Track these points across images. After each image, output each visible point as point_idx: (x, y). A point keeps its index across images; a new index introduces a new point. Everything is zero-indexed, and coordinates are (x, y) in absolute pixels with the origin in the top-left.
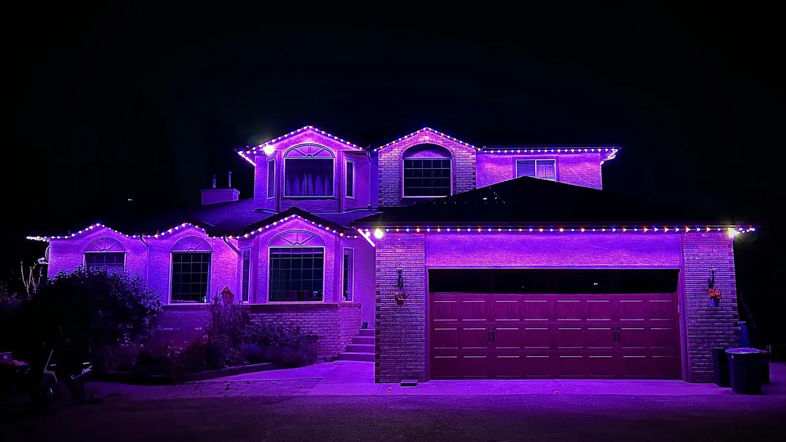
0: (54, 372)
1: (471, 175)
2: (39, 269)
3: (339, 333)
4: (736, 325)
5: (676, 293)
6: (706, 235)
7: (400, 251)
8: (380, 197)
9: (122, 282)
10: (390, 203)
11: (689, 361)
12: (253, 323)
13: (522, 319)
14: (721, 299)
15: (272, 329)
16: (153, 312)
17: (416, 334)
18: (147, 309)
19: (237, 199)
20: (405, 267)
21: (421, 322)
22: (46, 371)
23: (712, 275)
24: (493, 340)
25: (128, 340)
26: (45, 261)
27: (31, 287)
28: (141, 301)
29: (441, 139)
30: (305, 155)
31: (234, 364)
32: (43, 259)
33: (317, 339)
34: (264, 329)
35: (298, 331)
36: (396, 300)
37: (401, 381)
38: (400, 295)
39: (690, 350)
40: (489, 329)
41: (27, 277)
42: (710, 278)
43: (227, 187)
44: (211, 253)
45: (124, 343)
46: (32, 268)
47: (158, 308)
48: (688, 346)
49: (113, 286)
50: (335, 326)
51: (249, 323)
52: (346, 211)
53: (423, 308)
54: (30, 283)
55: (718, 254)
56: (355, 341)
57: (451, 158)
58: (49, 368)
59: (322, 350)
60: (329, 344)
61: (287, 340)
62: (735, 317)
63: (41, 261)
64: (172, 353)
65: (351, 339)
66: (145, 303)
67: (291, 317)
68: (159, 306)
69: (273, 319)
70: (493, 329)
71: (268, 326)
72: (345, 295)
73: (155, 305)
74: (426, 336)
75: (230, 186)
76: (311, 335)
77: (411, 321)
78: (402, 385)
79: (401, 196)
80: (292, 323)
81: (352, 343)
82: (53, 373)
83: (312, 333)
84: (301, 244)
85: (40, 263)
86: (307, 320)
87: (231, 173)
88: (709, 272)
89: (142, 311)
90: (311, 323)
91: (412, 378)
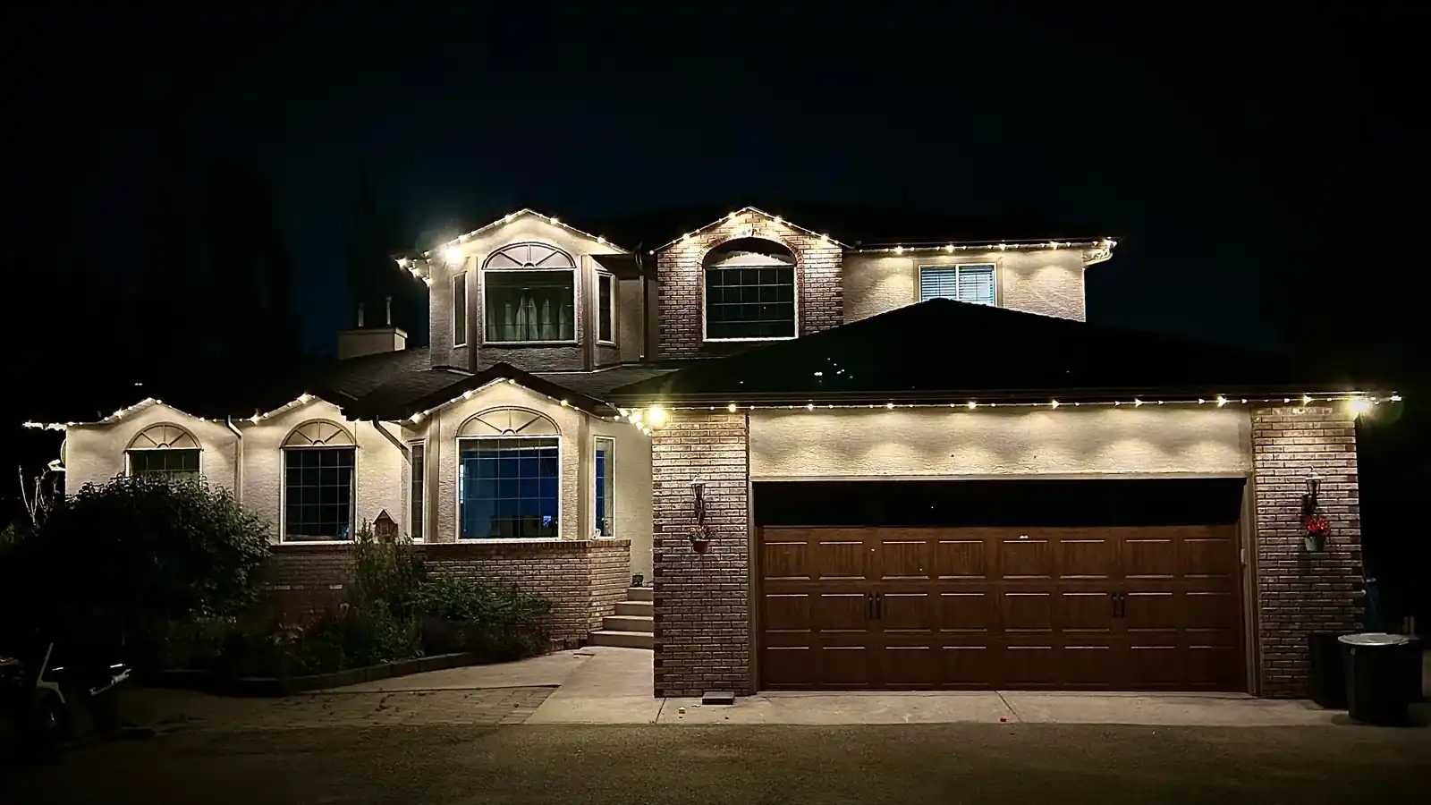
0: (57, 684)
1: (834, 296)
2: (52, 480)
3: (590, 595)
4: (1358, 586)
5: (1237, 525)
6: (1301, 411)
7: (699, 449)
8: (663, 341)
9: (194, 505)
10: (681, 351)
11: (1262, 656)
12: (430, 580)
13: (933, 576)
14: (1329, 535)
15: (466, 590)
16: (254, 557)
17: (731, 606)
18: (240, 553)
19: (402, 347)
20: (708, 478)
21: (740, 583)
22: (41, 683)
23: (1311, 488)
24: (879, 617)
25: (207, 610)
26: (62, 465)
27: (39, 511)
28: (229, 540)
29: (775, 229)
30: (521, 265)
31: (398, 657)
32: (58, 461)
33: (549, 607)
34: (452, 590)
35: (514, 592)
36: (692, 542)
37: (703, 693)
38: (698, 533)
39: (1264, 635)
40: (871, 596)
41: (31, 496)
42: (1307, 496)
43: (384, 325)
44: (355, 450)
45: (201, 615)
46: (39, 479)
47: (262, 551)
48: (1260, 627)
49: (179, 513)
50: (582, 583)
51: (425, 580)
52: (599, 368)
53: (744, 557)
54: (35, 505)
55: (1325, 448)
56: (618, 609)
57: (796, 265)
58: (49, 676)
59: (559, 628)
60: (572, 617)
61: (495, 610)
62: (1356, 571)
63: (54, 465)
64: (284, 638)
65: (612, 607)
66: (238, 543)
67: (502, 566)
68: (264, 546)
69: (469, 570)
70: (877, 596)
71: (459, 583)
72: (600, 525)
73: (256, 546)
74: (749, 610)
75: (389, 323)
76: (539, 600)
77: (720, 580)
78: (706, 702)
79: (702, 338)
80: (503, 577)
81: (613, 613)
82: (55, 686)
83: (539, 596)
84: (517, 431)
85: (53, 469)
86: (531, 572)
87: (390, 299)
88: (1306, 483)
89: (234, 556)
90: (539, 576)
91: (723, 688)
